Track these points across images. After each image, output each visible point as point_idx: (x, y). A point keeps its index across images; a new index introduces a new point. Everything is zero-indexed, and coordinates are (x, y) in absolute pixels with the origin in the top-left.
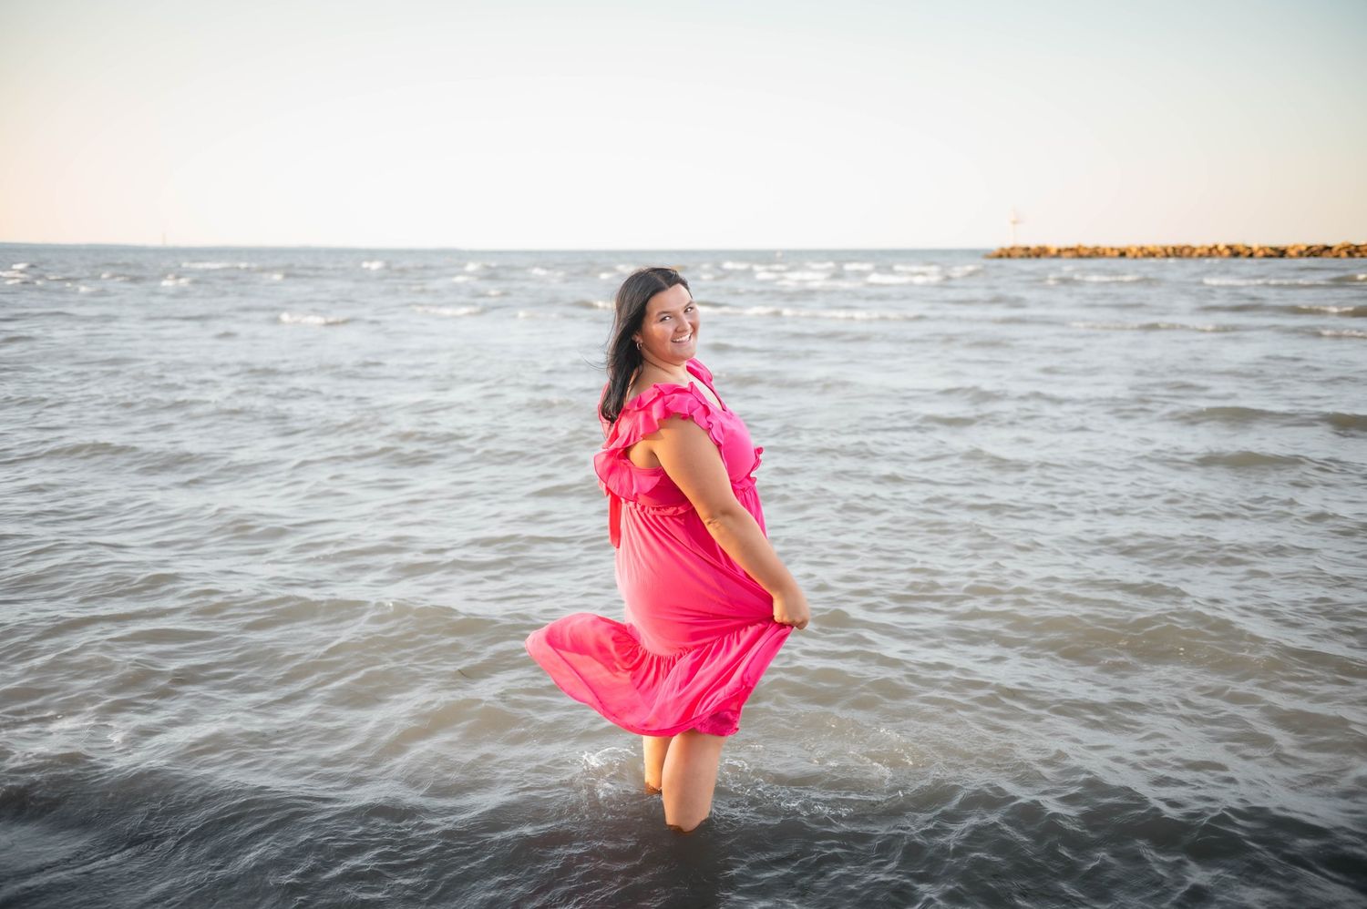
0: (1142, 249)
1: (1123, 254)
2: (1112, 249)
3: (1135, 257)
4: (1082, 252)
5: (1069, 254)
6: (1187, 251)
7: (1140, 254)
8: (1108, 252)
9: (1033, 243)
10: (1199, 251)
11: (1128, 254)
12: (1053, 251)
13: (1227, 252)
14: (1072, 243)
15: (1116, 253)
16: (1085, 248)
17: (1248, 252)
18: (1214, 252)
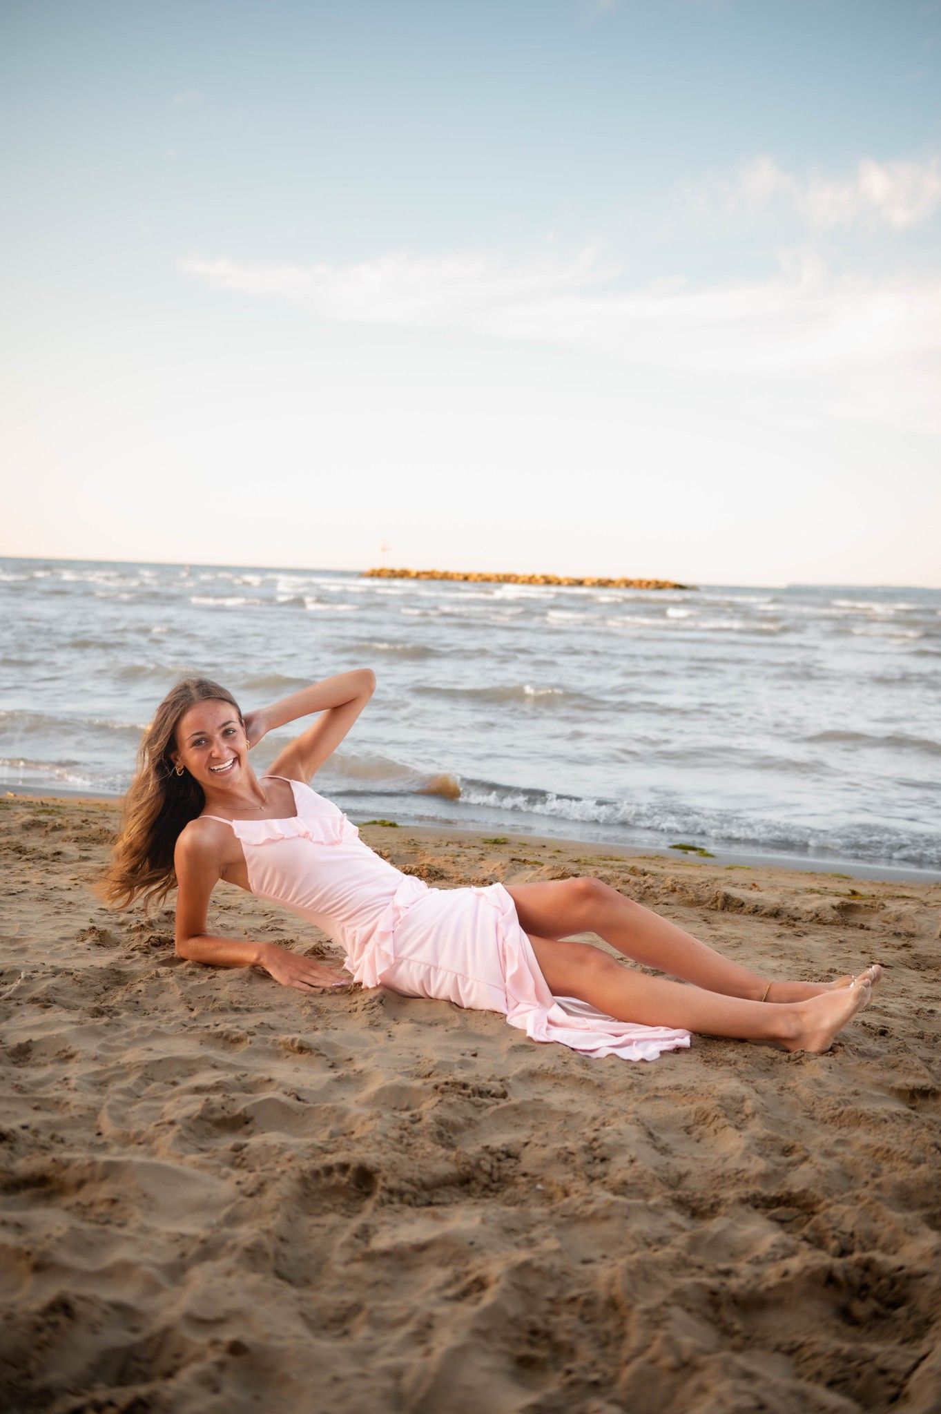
0: (480, 575)
1: (466, 578)
2: (458, 574)
3: (476, 581)
4: (435, 575)
5: (425, 576)
6: (513, 579)
7: (479, 579)
8: (455, 576)
9: (398, 567)
10: (522, 579)
11: (471, 579)
12: (414, 574)
13: (542, 581)
14: (428, 568)
15: (461, 577)
16: (438, 573)
17: (557, 582)
18: (533, 580)
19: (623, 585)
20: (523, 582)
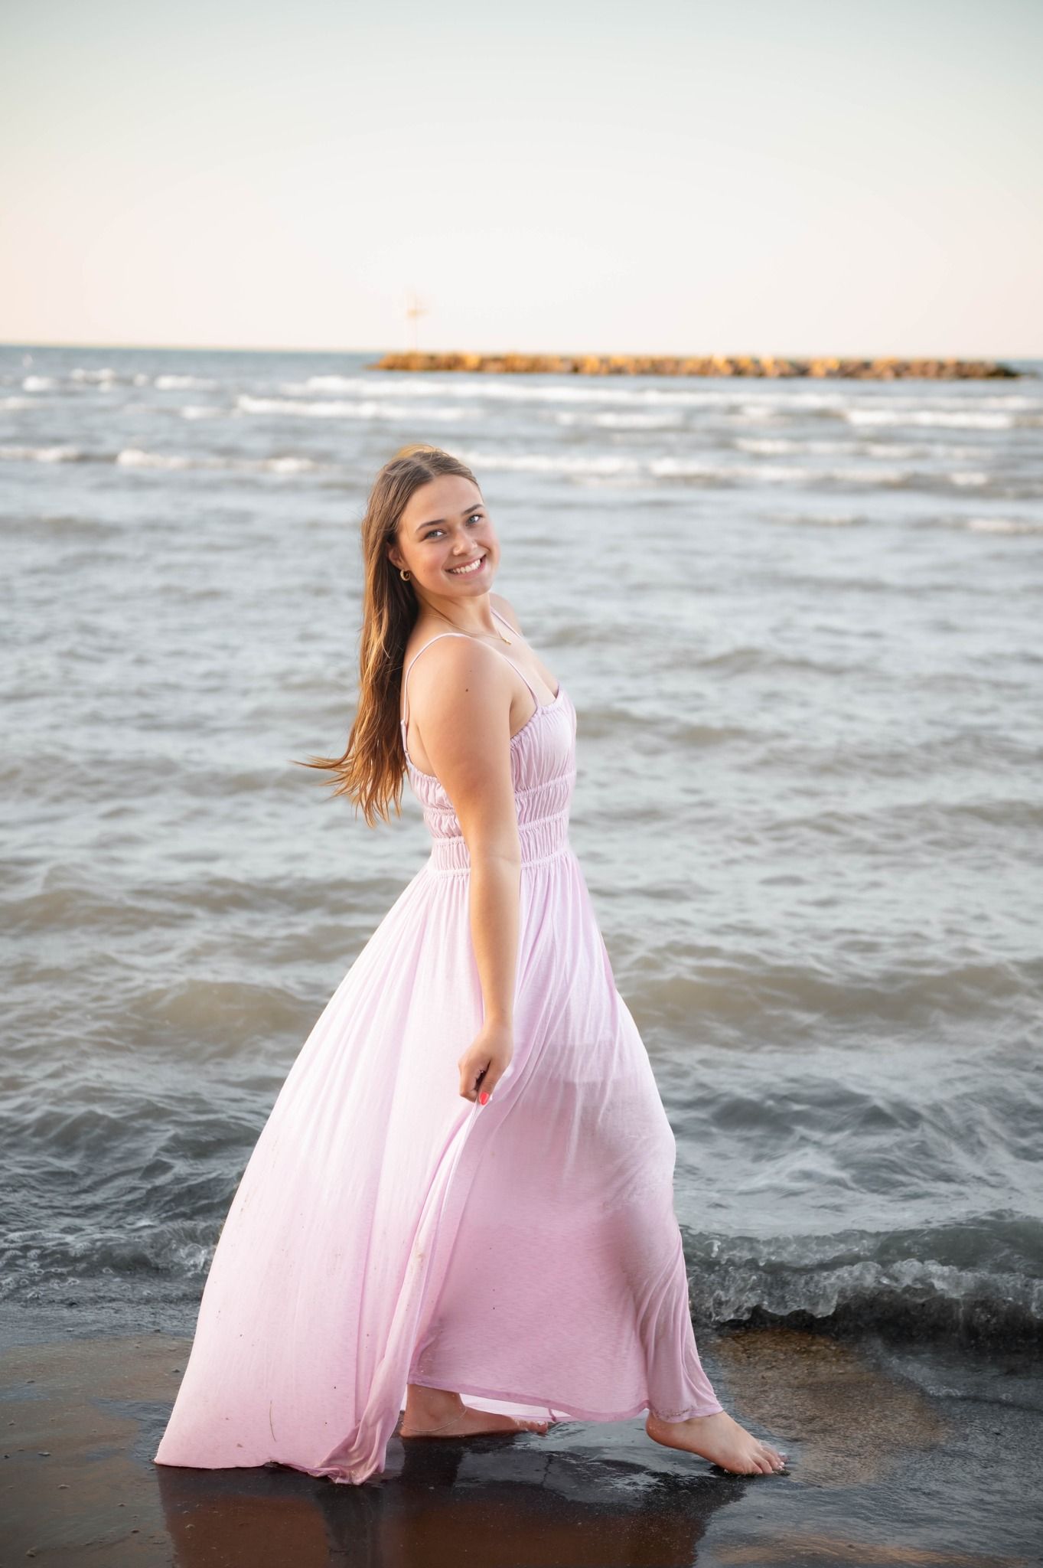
1: (576, 368)
5: (498, 366)
7: (603, 369)
11: (585, 368)
12: (473, 361)
13: (728, 370)
19: (889, 374)
20: (692, 374)
